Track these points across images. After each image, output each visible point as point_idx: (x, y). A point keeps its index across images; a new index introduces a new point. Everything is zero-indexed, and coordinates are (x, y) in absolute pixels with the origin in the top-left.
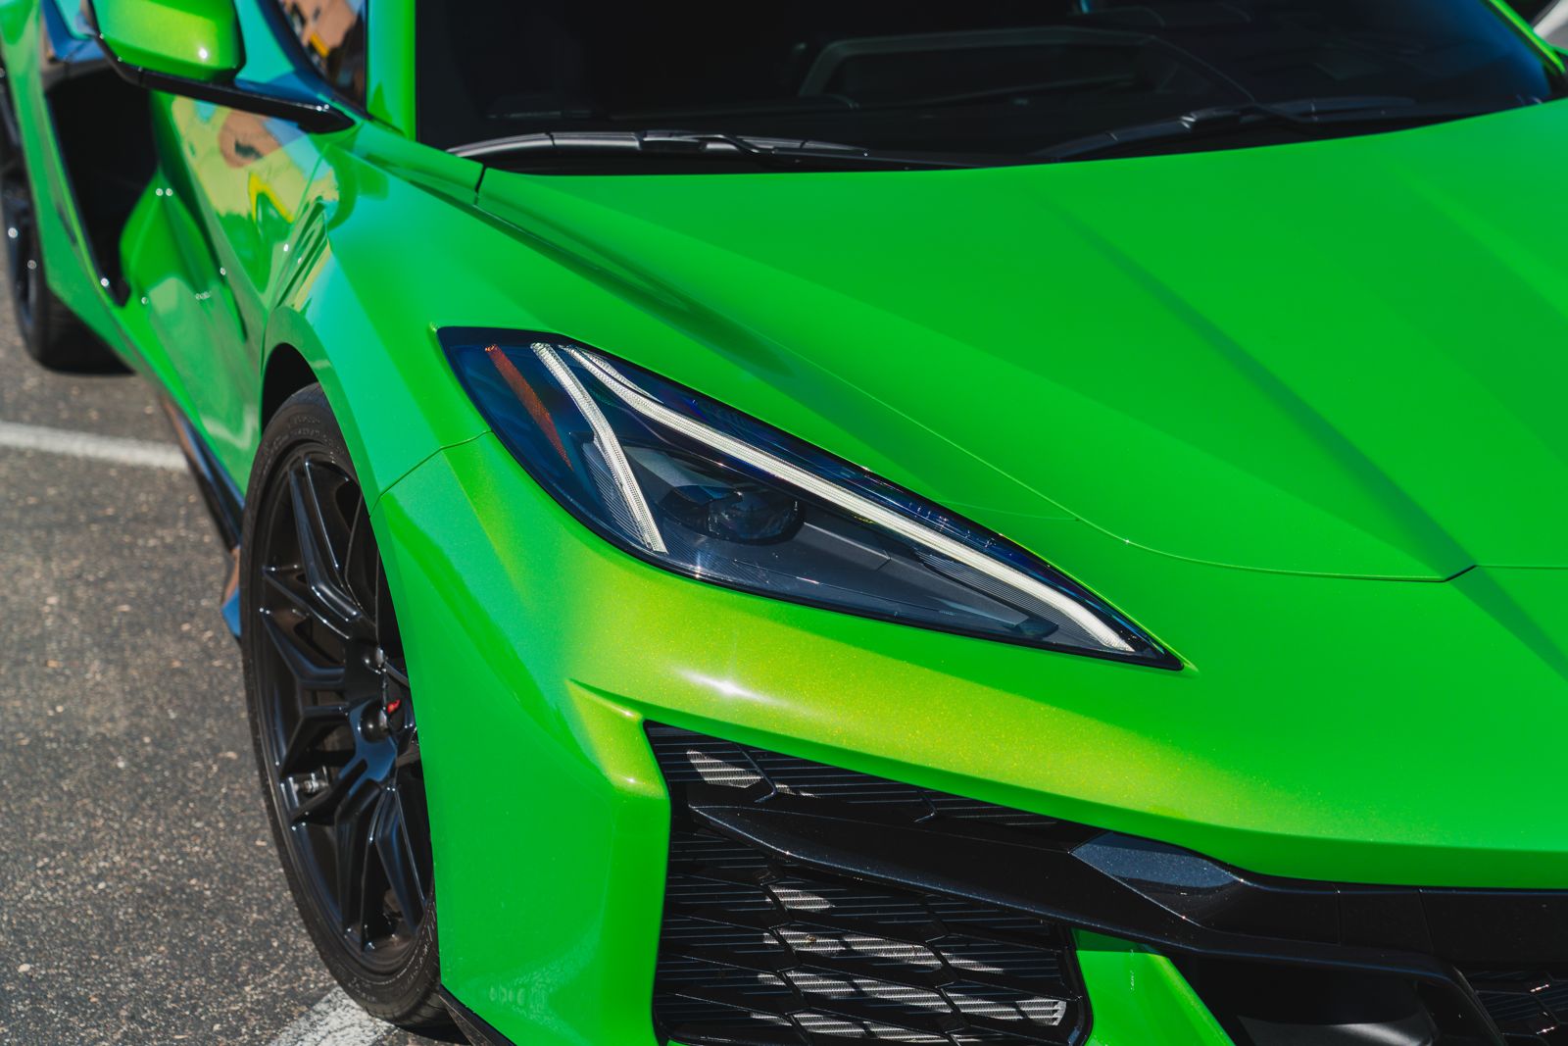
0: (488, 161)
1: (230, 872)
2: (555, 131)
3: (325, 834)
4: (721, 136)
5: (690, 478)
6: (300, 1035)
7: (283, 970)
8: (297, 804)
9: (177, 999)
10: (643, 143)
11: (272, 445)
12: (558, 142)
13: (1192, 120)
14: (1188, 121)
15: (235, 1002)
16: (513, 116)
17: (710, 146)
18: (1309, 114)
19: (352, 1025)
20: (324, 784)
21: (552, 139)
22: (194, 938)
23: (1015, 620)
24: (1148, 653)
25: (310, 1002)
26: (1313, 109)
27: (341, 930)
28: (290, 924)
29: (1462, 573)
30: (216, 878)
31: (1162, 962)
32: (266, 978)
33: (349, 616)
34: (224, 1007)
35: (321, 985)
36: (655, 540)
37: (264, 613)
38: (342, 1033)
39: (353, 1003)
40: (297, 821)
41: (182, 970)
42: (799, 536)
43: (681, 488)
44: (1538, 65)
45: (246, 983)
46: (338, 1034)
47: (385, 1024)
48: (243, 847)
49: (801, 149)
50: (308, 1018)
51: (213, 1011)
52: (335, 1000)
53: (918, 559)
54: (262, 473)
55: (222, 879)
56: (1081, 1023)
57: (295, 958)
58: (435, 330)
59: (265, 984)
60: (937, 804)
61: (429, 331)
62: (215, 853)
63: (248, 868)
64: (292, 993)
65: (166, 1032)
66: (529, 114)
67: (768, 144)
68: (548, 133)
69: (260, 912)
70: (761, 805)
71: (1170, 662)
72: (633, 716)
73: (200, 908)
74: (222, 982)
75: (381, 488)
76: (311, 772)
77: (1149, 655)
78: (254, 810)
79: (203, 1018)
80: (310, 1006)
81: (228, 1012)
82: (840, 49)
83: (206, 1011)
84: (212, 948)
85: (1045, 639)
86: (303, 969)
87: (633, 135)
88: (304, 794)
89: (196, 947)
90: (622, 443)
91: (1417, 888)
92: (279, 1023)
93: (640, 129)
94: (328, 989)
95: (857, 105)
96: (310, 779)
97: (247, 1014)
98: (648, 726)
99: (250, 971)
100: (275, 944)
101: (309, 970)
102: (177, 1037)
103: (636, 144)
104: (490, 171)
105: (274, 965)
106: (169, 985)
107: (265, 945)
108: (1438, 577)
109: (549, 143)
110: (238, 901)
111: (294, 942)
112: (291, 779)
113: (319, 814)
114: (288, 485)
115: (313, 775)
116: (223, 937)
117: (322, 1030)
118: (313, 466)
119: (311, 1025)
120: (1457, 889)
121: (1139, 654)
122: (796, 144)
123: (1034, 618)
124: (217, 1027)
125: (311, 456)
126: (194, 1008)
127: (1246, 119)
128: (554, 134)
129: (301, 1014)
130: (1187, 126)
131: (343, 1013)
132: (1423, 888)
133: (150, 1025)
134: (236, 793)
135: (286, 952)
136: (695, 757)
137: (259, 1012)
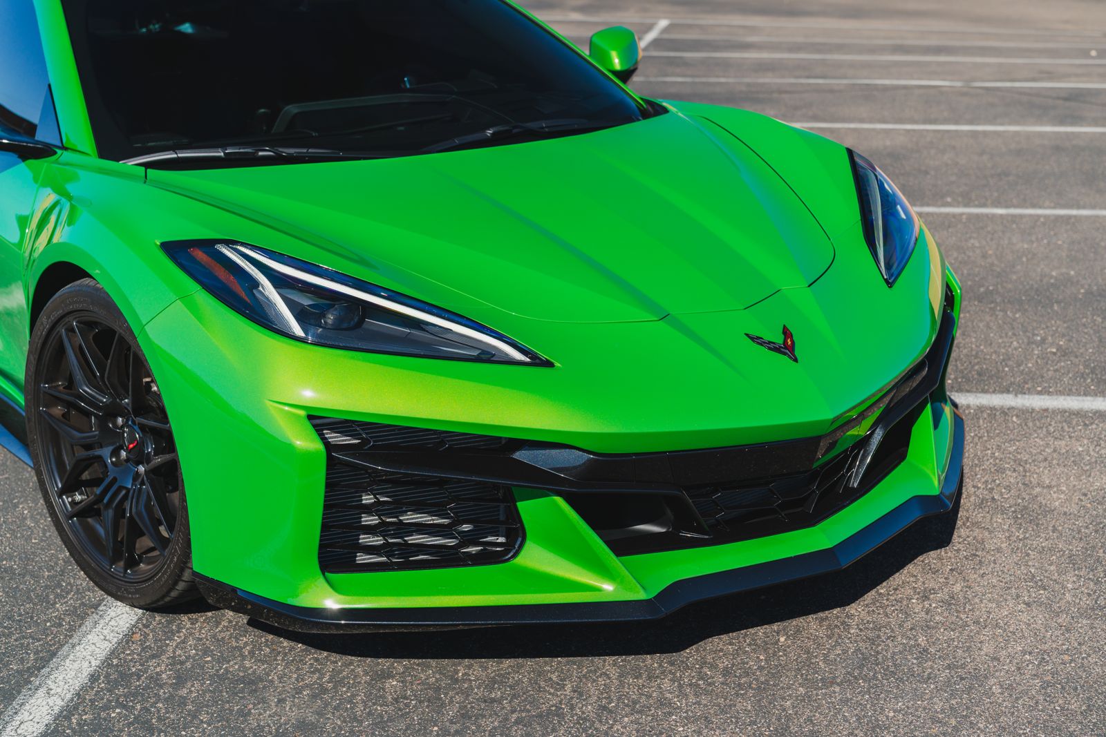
0: (147, 165)
1: (24, 556)
2: (178, 150)
3: (88, 523)
4: (267, 148)
5: (313, 300)
6: (96, 622)
7: (74, 595)
8: (70, 509)
9: (20, 615)
10: (225, 154)
11: (50, 317)
12: (180, 155)
13: (491, 132)
14: (489, 132)
15: (54, 612)
16: (149, 144)
17: (261, 153)
18: (543, 128)
19: (122, 614)
20: (84, 497)
21: (176, 153)
22: (17, 587)
23: (475, 353)
24: (537, 361)
25: (96, 607)
26: (544, 125)
27: (108, 568)
28: (68, 574)
29: (665, 317)
30: (16, 560)
31: (559, 500)
32: (66, 599)
33: (102, 402)
34: (48, 615)
35: (98, 599)
36: (298, 330)
37: (42, 410)
38: (119, 617)
39: (119, 603)
40: (71, 518)
41: (17, 602)
42: (365, 326)
43: (309, 306)
44: (633, 104)
45: (55, 603)
46: (117, 619)
47: (141, 611)
48: (25, 544)
49: (307, 153)
50: (97, 614)
51: (43, 617)
52: (108, 604)
53: (424, 330)
54: (42, 334)
55: (20, 559)
56: (521, 535)
57: (78, 590)
58: (158, 243)
59: (67, 602)
60: (448, 441)
61: (156, 244)
62: (10, 548)
63: (32, 553)
64: (83, 604)
65: (21, 630)
66: (159, 143)
67: (292, 151)
68: (174, 151)
69: (48, 572)
70: (366, 450)
71: (548, 364)
72: (303, 413)
73: (15, 574)
74: (42, 605)
75: (144, 323)
76: (75, 491)
77: (538, 362)
78: (24, 526)
79: (39, 621)
80: (96, 609)
81: (52, 617)
82: (293, 109)
83: (39, 618)
84: (29, 591)
85: (492, 359)
86: (84, 593)
87: (220, 150)
88: (73, 503)
89: (20, 591)
90: (275, 287)
91: (665, 452)
92: (83, 617)
93: (224, 147)
94: (103, 600)
95: (317, 134)
96: (76, 495)
97: (62, 616)
98: (310, 417)
99: (55, 598)
100: (64, 584)
101: (88, 593)
102: (28, 631)
103: (222, 154)
104: (149, 170)
105: (68, 593)
106: (13, 610)
107: (59, 585)
108: (656, 319)
109: (175, 156)
110: (34, 568)
111: (74, 582)
112: (64, 497)
113: (83, 512)
114: (61, 336)
115: (77, 493)
116: (33, 585)
117: (108, 619)
118: (78, 325)
119: (100, 616)
120: (683, 451)
121: (534, 362)
122: (305, 151)
123: (484, 352)
124: (48, 624)
125: (77, 319)
126: (32, 618)
127: (515, 131)
128: (177, 151)
129: (93, 613)
130: (489, 135)
131: (115, 609)
132: (669, 452)
133: (11, 628)
134: (10, 520)
135: (72, 587)
136: (327, 434)
137: (69, 615)
